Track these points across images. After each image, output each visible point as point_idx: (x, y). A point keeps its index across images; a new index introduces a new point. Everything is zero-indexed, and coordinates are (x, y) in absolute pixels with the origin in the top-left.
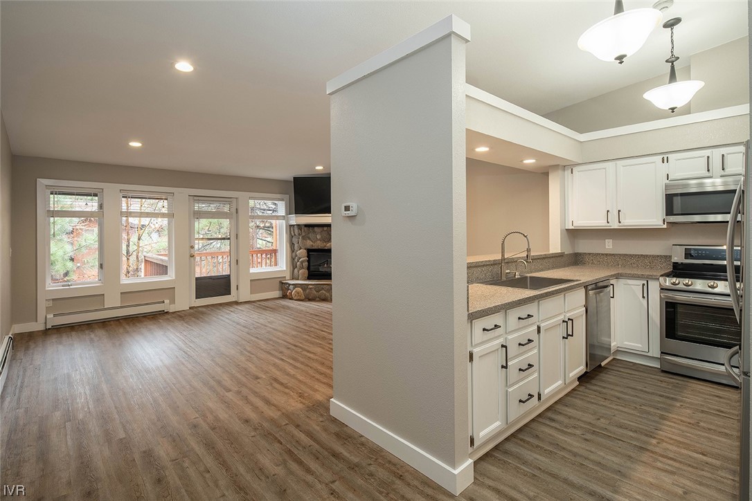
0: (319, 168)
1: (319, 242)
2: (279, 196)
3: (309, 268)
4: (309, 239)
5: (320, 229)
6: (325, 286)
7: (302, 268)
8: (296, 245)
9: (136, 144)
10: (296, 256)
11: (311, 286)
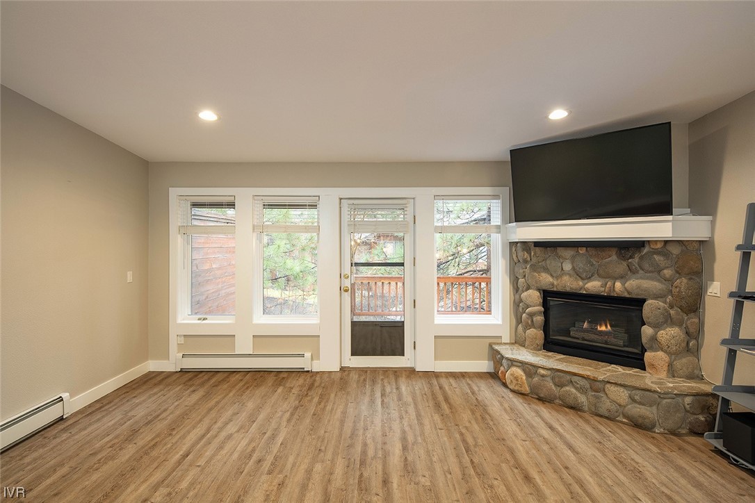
0: (558, 114)
1: (566, 278)
2: (487, 190)
3: (546, 328)
4: (546, 270)
5: (568, 253)
6: (575, 379)
7: (533, 325)
8: (521, 280)
9: (208, 116)
10: (521, 301)
11: (542, 372)
